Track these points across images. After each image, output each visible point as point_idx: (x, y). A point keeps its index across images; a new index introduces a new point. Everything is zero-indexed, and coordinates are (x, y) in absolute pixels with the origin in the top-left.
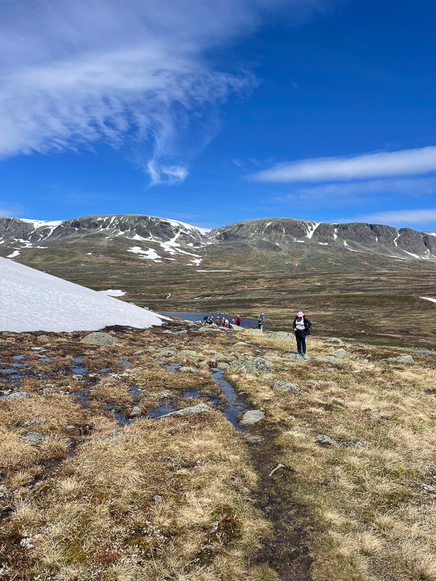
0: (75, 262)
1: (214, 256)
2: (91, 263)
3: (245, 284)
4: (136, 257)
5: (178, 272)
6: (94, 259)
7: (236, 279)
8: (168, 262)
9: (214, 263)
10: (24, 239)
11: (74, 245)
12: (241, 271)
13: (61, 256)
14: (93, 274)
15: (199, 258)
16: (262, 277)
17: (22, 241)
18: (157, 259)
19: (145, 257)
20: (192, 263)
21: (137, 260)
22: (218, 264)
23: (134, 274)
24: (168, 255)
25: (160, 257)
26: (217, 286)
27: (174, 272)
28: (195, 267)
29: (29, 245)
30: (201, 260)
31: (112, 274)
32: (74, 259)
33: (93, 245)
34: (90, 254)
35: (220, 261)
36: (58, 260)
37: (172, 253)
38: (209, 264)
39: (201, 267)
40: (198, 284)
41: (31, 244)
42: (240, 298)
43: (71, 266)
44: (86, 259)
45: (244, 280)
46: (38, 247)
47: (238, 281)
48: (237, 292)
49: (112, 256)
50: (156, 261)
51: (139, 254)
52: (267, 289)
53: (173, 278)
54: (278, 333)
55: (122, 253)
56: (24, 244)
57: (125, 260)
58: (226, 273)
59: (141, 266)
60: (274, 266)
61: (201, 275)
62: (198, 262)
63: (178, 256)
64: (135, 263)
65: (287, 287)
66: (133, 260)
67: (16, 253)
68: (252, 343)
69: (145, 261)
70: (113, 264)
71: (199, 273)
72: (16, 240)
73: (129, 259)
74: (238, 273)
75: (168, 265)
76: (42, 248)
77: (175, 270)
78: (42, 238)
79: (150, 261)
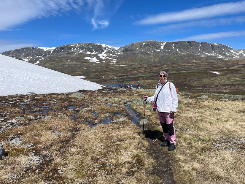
0: (63, 65)
1: (122, 59)
2: (70, 65)
3: (136, 71)
4: (88, 61)
5: (107, 67)
6: (71, 63)
7: (131, 68)
8: (102, 62)
9: (122, 62)
10: (40, 56)
11: (62, 57)
12: (133, 65)
13: (57, 62)
14: (71, 69)
15: (115, 60)
16: (143, 67)
17: (40, 57)
18: (98, 62)
19: (92, 61)
20: (112, 62)
21: (89, 63)
22: (123, 62)
23: (88, 69)
24: (102, 59)
25: (98, 61)
26: (124, 72)
27: (105, 67)
28: (114, 64)
29: (43, 58)
30: (116, 61)
31: (79, 69)
32: (63, 63)
33: (70, 57)
34: (69, 61)
35: (124, 61)
36: (56, 64)
37: (104, 59)
38: (119, 63)
39: (116, 64)
40: (116, 71)
41: (44, 58)
42: (133, 76)
43: (62, 67)
44: (67, 63)
45: (135, 69)
46: (47, 59)
47: (132, 69)
48: (132, 74)
49: (78, 61)
50: (97, 63)
51: (90, 60)
52: (145, 72)
53: (105, 69)
54: (151, 90)
55: (83, 60)
56: (41, 58)
57: (84, 63)
58: (127, 66)
59: (91, 65)
60: (147, 62)
61: (116, 68)
62: (115, 62)
63: (106, 60)
64: (88, 64)
65: (153, 71)
66: (87, 63)
67: (38, 62)
68: (140, 94)
69: (92, 63)
70: (79, 65)
72: (37, 56)
73: (85, 62)
74: (132, 66)
75: (102, 64)
76: (49, 59)
77: (105, 66)
78: (48, 55)
79: (95, 63)
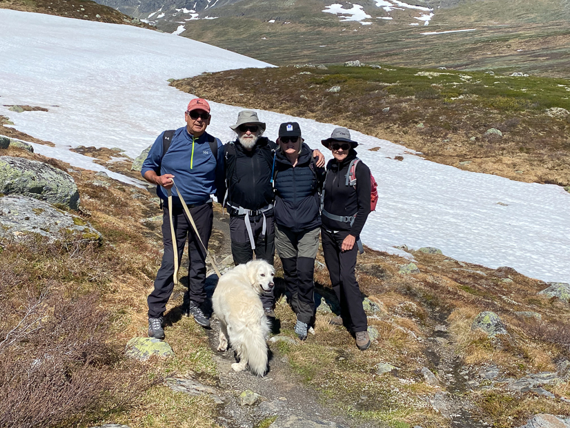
0: (254, 35)
1: (452, 7)
2: (275, 35)
3: (490, 50)
4: (335, 20)
5: (394, 38)
6: (279, 29)
7: (478, 41)
8: (382, 22)
9: (452, 19)
10: (188, 9)
11: (252, 9)
12: (490, 28)
13: (236, 28)
14: (278, 51)
15: (428, 13)
16: (518, 36)
17: (185, 11)
18: (366, 20)
19: (349, 19)
20: (417, 21)
21: (338, 25)
22: (459, 19)
23: (332, 46)
24: (381, 12)
25: (369, 17)
26: (445, 55)
27: (389, 39)
28: (422, 28)
29: (194, 16)
30: (432, 15)
31: (303, 49)
32: (253, 31)
33: (276, 8)
34: (273, 21)
35: (462, 14)
36: (232, 34)
37: (387, 9)
38: (443, 20)
39: (432, 27)
40: (419, 54)
41: (197, 15)
42: (475, 70)
43: (250, 42)
44: (268, 29)
45: (488, 42)
46: (206, 18)
47: (479, 45)
48: (473, 62)
49: (302, 22)
50: (364, 23)
51: (340, 14)
52: (521, 54)
53: (386, 47)
55: (315, 15)
56: (188, 16)
57: (320, 26)
58: (466, 34)
59: (342, 32)
61: (427, 41)
62: (426, 19)
63: (396, 13)
64: (334, 29)
65: (553, 48)
66: (331, 25)
67: (181, 29)
69: (348, 25)
70: (304, 34)
71: (426, 36)
72: (179, 10)
73: (325, 24)
74: (484, 31)
75: (381, 28)
76: (212, 18)
77: (390, 35)
78: (210, 5)
79: (356, 24)
